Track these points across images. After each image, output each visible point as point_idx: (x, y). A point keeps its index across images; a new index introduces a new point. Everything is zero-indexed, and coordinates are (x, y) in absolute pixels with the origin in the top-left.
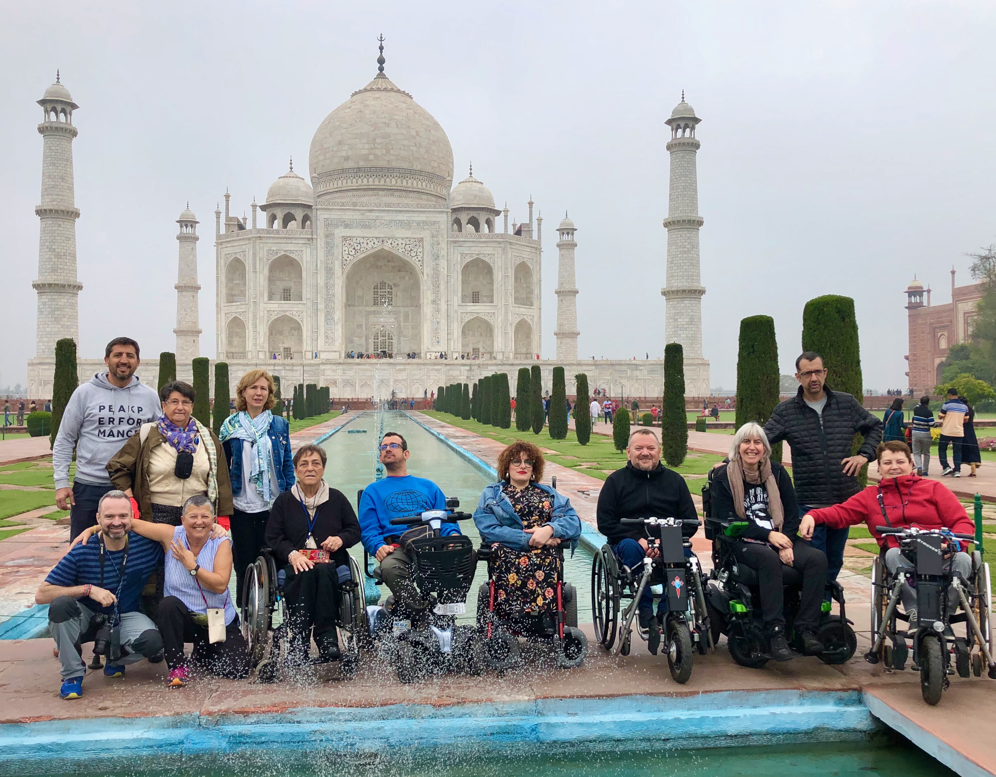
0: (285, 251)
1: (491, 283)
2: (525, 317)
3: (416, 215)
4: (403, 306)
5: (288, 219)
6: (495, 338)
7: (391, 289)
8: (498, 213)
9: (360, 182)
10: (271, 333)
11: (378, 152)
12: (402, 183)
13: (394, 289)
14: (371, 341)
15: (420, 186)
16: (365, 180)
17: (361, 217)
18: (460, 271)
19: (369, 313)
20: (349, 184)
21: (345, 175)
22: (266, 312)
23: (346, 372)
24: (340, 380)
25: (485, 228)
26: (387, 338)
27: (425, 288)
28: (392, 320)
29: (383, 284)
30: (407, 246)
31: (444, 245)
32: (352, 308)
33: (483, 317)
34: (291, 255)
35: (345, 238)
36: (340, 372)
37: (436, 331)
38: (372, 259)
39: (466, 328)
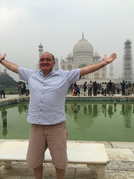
2: (104, 73)
3: (88, 58)
5: (70, 60)
6: (99, 76)
8: (100, 57)
9: (80, 54)
11: (82, 49)
14: (82, 77)
15: (89, 54)
17: (80, 59)
25: (98, 60)
30: (87, 63)
31: (92, 63)
33: (98, 73)
34: (71, 65)
35: (78, 62)
37: (91, 75)
38: (82, 65)
39: (95, 74)
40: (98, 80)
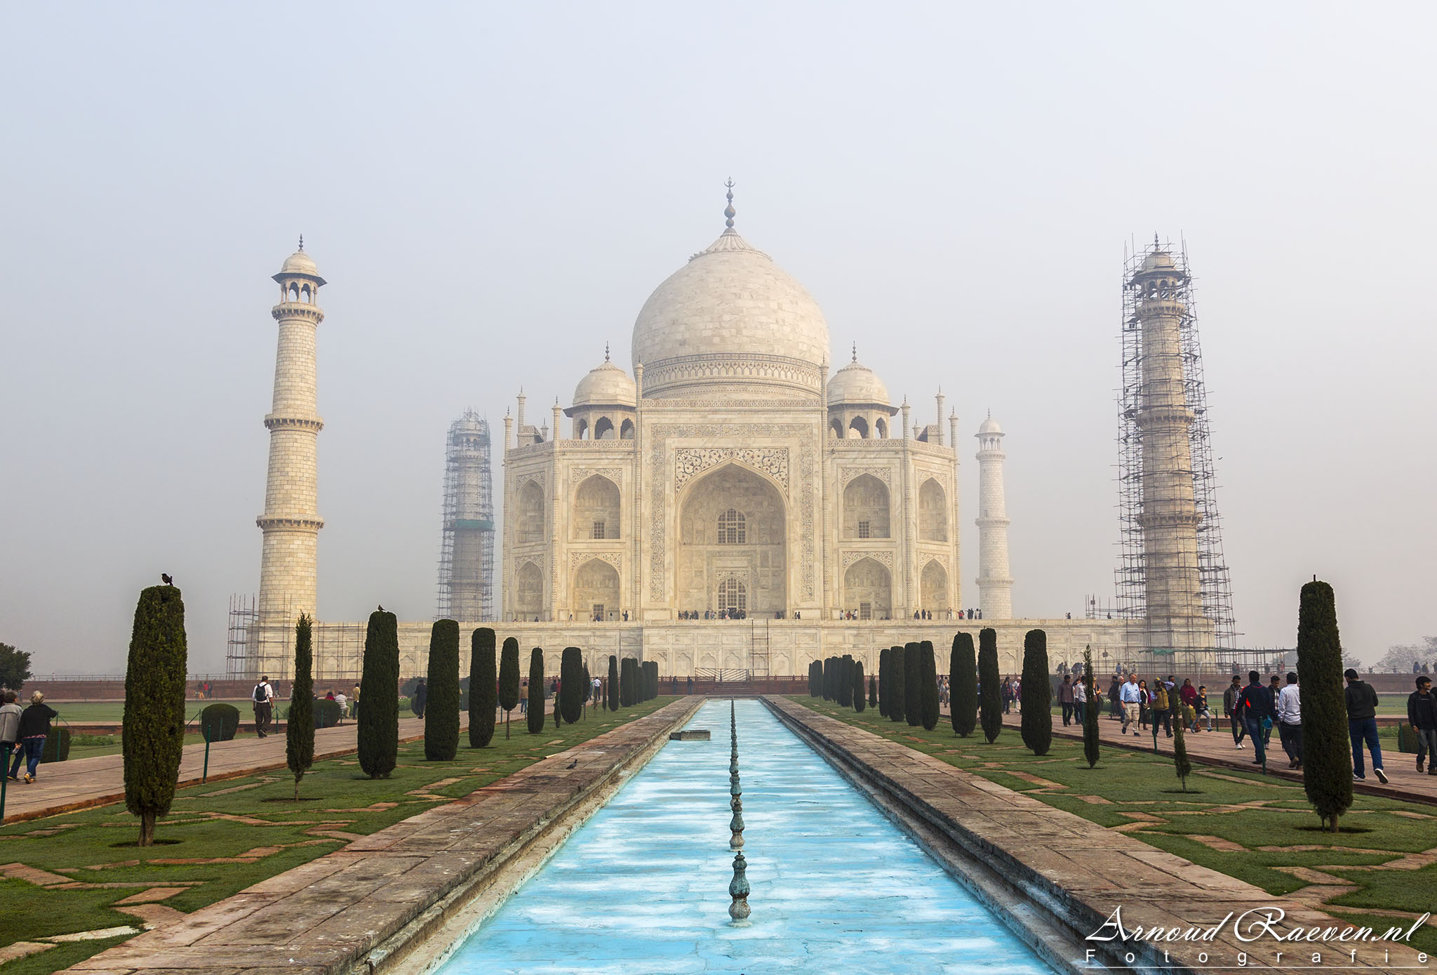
0: (598, 470)
1: (886, 508)
2: (936, 558)
3: (777, 416)
4: (762, 544)
5: (603, 425)
6: (894, 589)
7: (744, 520)
8: (893, 411)
9: (700, 374)
10: (577, 585)
11: (725, 333)
12: (758, 374)
13: (748, 520)
14: (715, 594)
15: (783, 377)
16: (708, 372)
17: (701, 420)
18: (841, 492)
19: (712, 555)
20: (686, 377)
21: (680, 365)
22: (570, 555)
23: (681, 639)
24: (671, 651)
25: (874, 433)
26: (737, 590)
27: (792, 517)
28: (745, 564)
29: (732, 513)
30: (766, 459)
31: (817, 458)
32: (688, 548)
33: (876, 558)
34: (606, 475)
35: (679, 451)
36: (671, 639)
37: (808, 578)
38: (717, 479)
39: (851, 573)
40: (887, 631)
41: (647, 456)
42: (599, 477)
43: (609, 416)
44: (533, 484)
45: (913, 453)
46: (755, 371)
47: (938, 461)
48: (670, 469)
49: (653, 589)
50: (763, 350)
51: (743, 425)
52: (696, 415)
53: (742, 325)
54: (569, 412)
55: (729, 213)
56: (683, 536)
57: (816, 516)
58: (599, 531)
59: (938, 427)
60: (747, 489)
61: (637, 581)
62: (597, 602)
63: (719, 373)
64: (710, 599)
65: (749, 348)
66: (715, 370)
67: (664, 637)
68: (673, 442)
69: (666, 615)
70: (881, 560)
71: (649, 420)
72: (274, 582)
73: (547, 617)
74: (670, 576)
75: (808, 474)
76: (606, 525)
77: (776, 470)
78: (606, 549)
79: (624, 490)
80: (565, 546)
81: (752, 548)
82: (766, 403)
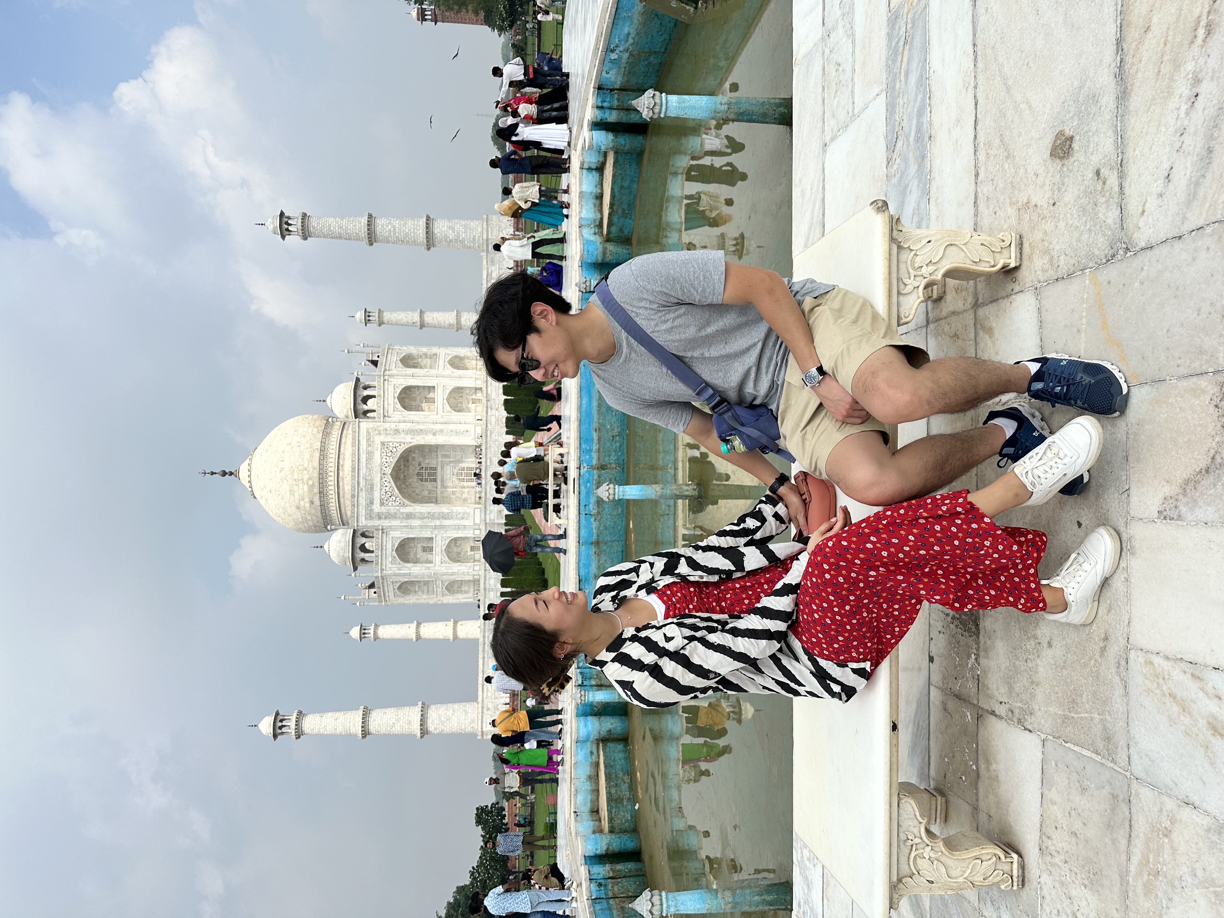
0: (393, 551)
1: (418, 387)
2: (446, 360)
3: (361, 447)
4: (437, 458)
5: (363, 549)
7: (423, 468)
8: (358, 381)
9: (332, 492)
10: (459, 561)
11: (306, 477)
12: (333, 458)
13: (423, 465)
14: (465, 484)
15: (334, 443)
16: (331, 488)
18: (408, 413)
19: (443, 485)
20: (333, 501)
21: (326, 504)
22: (442, 565)
25: (371, 391)
26: (463, 472)
28: (448, 467)
29: (418, 474)
30: (388, 454)
31: (387, 425)
32: (438, 499)
33: (447, 394)
34: (396, 546)
35: (382, 504)
37: (458, 433)
38: (398, 483)
39: (457, 408)
40: (489, 392)
41: (386, 523)
42: (397, 550)
43: (358, 545)
44: (400, 588)
45: (385, 370)
46: (330, 460)
47: (389, 356)
48: (392, 510)
49: (462, 518)
50: (317, 454)
51: (367, 467)
52: (361, 494)
53: (301, 467)
54: (355, 569)
55: (224, 474)
56: (432, 502)
57: (422, 427)
58: (429, 550)
59: (368, 354)
60: (405, 466)
61: (458, 528)
62: (469, 550)
63: (331, 481)
64: (468, 487)
65: (316, 464)
66: (330, 483)
67: (491, 512)
68: (377, 508)
69: (478, 511)
70: (448, 392)
71: (363, 523)
72: (456, 725)
73: (477, 577)
74: (455, 509)
75: (397, 431)
76: (425, 545)
77: (395, 450)
78: (439, 545)
79: (405, 536)
80: (436, 568)
81: (439, 464)
82: (353, 454)
